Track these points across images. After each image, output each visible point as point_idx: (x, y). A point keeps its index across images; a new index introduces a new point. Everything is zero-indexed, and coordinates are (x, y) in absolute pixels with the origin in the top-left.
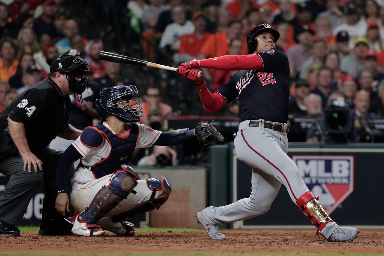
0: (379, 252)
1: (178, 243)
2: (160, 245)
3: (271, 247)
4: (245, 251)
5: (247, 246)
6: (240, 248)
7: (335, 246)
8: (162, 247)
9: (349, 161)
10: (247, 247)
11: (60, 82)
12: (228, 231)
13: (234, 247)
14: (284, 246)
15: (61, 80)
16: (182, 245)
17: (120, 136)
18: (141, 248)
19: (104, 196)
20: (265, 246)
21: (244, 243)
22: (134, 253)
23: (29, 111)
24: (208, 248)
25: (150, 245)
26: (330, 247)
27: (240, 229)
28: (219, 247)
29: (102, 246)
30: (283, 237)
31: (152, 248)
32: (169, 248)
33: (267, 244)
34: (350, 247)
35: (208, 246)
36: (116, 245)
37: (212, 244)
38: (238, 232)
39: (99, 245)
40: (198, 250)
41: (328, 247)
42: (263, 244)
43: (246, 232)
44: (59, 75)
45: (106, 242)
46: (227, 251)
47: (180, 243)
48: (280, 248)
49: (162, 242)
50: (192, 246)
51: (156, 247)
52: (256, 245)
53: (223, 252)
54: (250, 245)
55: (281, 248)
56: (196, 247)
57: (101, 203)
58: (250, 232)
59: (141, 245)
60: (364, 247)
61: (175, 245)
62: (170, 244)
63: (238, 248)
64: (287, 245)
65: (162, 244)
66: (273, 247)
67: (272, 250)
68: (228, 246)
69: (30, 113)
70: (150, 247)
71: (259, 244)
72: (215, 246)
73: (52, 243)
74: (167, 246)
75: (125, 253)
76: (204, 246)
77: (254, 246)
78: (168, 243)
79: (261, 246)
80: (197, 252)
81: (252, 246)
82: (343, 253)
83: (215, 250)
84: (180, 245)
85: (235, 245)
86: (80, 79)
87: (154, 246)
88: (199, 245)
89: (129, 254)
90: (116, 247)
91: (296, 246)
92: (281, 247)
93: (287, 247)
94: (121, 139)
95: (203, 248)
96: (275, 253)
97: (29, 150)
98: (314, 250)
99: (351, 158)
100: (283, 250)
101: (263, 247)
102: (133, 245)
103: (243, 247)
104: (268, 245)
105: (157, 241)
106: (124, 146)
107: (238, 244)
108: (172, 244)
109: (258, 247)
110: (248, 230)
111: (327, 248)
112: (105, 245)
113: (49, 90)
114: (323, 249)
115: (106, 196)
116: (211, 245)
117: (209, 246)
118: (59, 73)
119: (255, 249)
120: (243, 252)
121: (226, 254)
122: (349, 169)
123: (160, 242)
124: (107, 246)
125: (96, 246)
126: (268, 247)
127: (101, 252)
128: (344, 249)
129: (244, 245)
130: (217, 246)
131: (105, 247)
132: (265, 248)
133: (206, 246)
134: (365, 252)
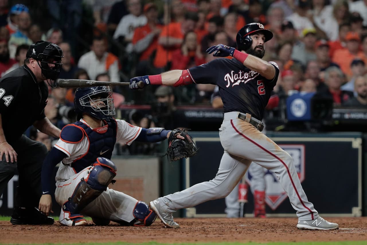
0: (330, 240)
1: (132, 232)
2: (115, 233)
3: (223, 235)
4: (198, 239)
5: (200, 234)
6: (193, 236)
7: (287, 234)
8: (116, 236)
9: (299, 150)
10: (200, 236)
11: (34, 68)
12: (180, 220)
13: (188, 236)
14: (237, 235)
15: (34, 66)
16: (136, 234)
17: (98, 131)
18: (96, 236)
19: (83, 190)
20: (217, 234)
21: (197, 232)
22: (89, 242)
23: (7, 100)
24: (161, 237)
25: (105, 234)
26: (282, 235)
27: (193, 217)
28: (172, 235)
29: (57, 235)
30: (235, 226)
31: (107, 237)
32: (124, 237)
33: (220, 232)
34: (302, 235)
35: (161, 234)
36: (71, 234)
37: (166, 233)
38: (191, 221)
39: (54, 234)
40: (152, 239)
41: (280, 235)
42: (216, 232)
43: (199, 221)
44: (33, 61)
45: (60, 231)
46: (181, 239)
47: (134, 232)
48: (232, 236)
49: (116, 231)
50: (146, 235)
51: (110, 236)
52: (209, 233)
53: (177, 240)
54: (203, 233)
55: (234, 237)
56: (150, 235)
57: (81, 196)
58: (203, 221)
59: (96, 234)
60: (315, 235)
61: (129, 233)
62: (125, 233)
63: (191, 237)
64: (239, 233)
65: (117, 233)
66: (226, 235)
67: (224, 238)
68: (181, 234)
69: (8, 103)
70: (105, 236)
71: (211, 233)
72: (169, 235)
73: (8, 232)
74: (121, 235)
75: (80, 242)
76: (158, 235)
77: (207, 234)
78: (122, 232)
79: (214, 234)
80: (150, 241)
81: (205, 234)
82: (295, 241)
83: (168, 238)
84: (134, 234)
85: (188, 234)
86: (53, 65)
87: (108, 234)
88: (153, 234)
89: (84, 243)
90: (71, 236)
91: (248, 234)
92: (234, 235)
93: (240, 235)
94: (99, 134)
95: (157, 236)
96: (228, 241)
97: (5, 140)
98: (266, 238)
99: (302, 147)
100: (236, 238)
101: (215, 236)
102: (88, 234)
103: (197, 236)
104: (221, 234)
105: (111, 229)
106: (103, 140)
107: (192, 233)
108: (126, 233)
109: (211, 235)
110: (201, 218)
111: (278, 236)
112: (60, 234)
113: (24, 77)
114: (275, 237)
115: (85, 190)
116: (164, 233)
117: (163, 234)
118: (33, 60)
119: (208, 238)
120: (196, 240)
121: (180, 243)
122: (300, 157)
123: (115, 231)
124: (62, 235)
125: (51, 235)
126: (220, 235)
127: (56, 241)
128: (296, 237)
129: (197, 233)
130: (171, 235)
131: (59, 237)
132: (218, 236)
133: (160, 235)
134: (317, 240)
